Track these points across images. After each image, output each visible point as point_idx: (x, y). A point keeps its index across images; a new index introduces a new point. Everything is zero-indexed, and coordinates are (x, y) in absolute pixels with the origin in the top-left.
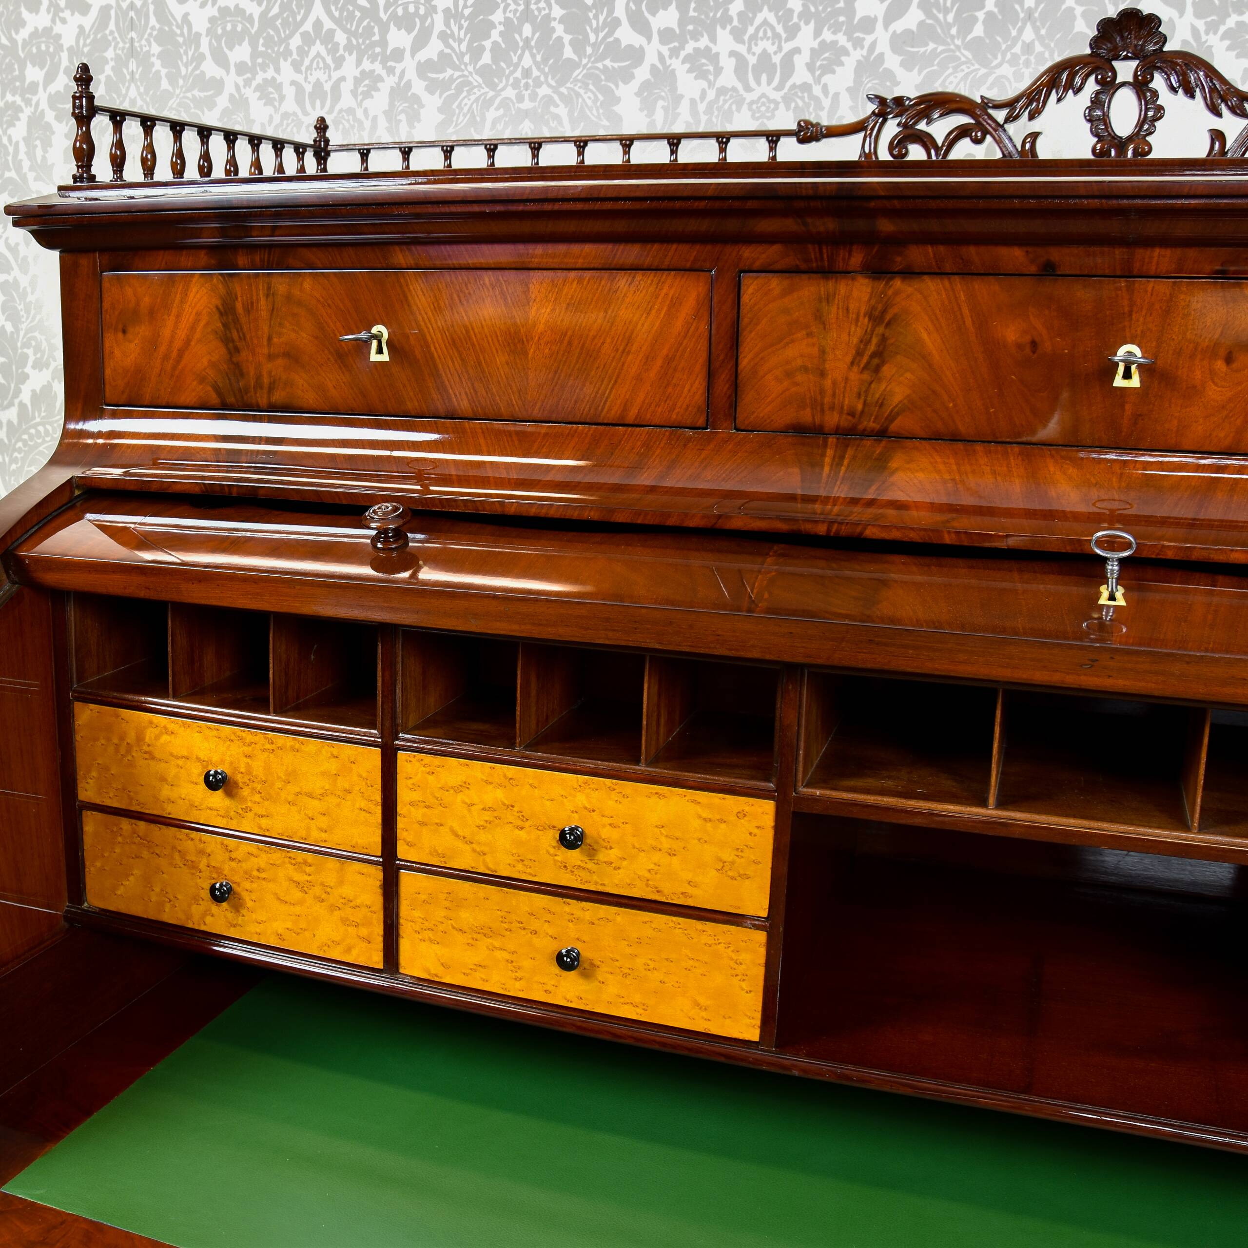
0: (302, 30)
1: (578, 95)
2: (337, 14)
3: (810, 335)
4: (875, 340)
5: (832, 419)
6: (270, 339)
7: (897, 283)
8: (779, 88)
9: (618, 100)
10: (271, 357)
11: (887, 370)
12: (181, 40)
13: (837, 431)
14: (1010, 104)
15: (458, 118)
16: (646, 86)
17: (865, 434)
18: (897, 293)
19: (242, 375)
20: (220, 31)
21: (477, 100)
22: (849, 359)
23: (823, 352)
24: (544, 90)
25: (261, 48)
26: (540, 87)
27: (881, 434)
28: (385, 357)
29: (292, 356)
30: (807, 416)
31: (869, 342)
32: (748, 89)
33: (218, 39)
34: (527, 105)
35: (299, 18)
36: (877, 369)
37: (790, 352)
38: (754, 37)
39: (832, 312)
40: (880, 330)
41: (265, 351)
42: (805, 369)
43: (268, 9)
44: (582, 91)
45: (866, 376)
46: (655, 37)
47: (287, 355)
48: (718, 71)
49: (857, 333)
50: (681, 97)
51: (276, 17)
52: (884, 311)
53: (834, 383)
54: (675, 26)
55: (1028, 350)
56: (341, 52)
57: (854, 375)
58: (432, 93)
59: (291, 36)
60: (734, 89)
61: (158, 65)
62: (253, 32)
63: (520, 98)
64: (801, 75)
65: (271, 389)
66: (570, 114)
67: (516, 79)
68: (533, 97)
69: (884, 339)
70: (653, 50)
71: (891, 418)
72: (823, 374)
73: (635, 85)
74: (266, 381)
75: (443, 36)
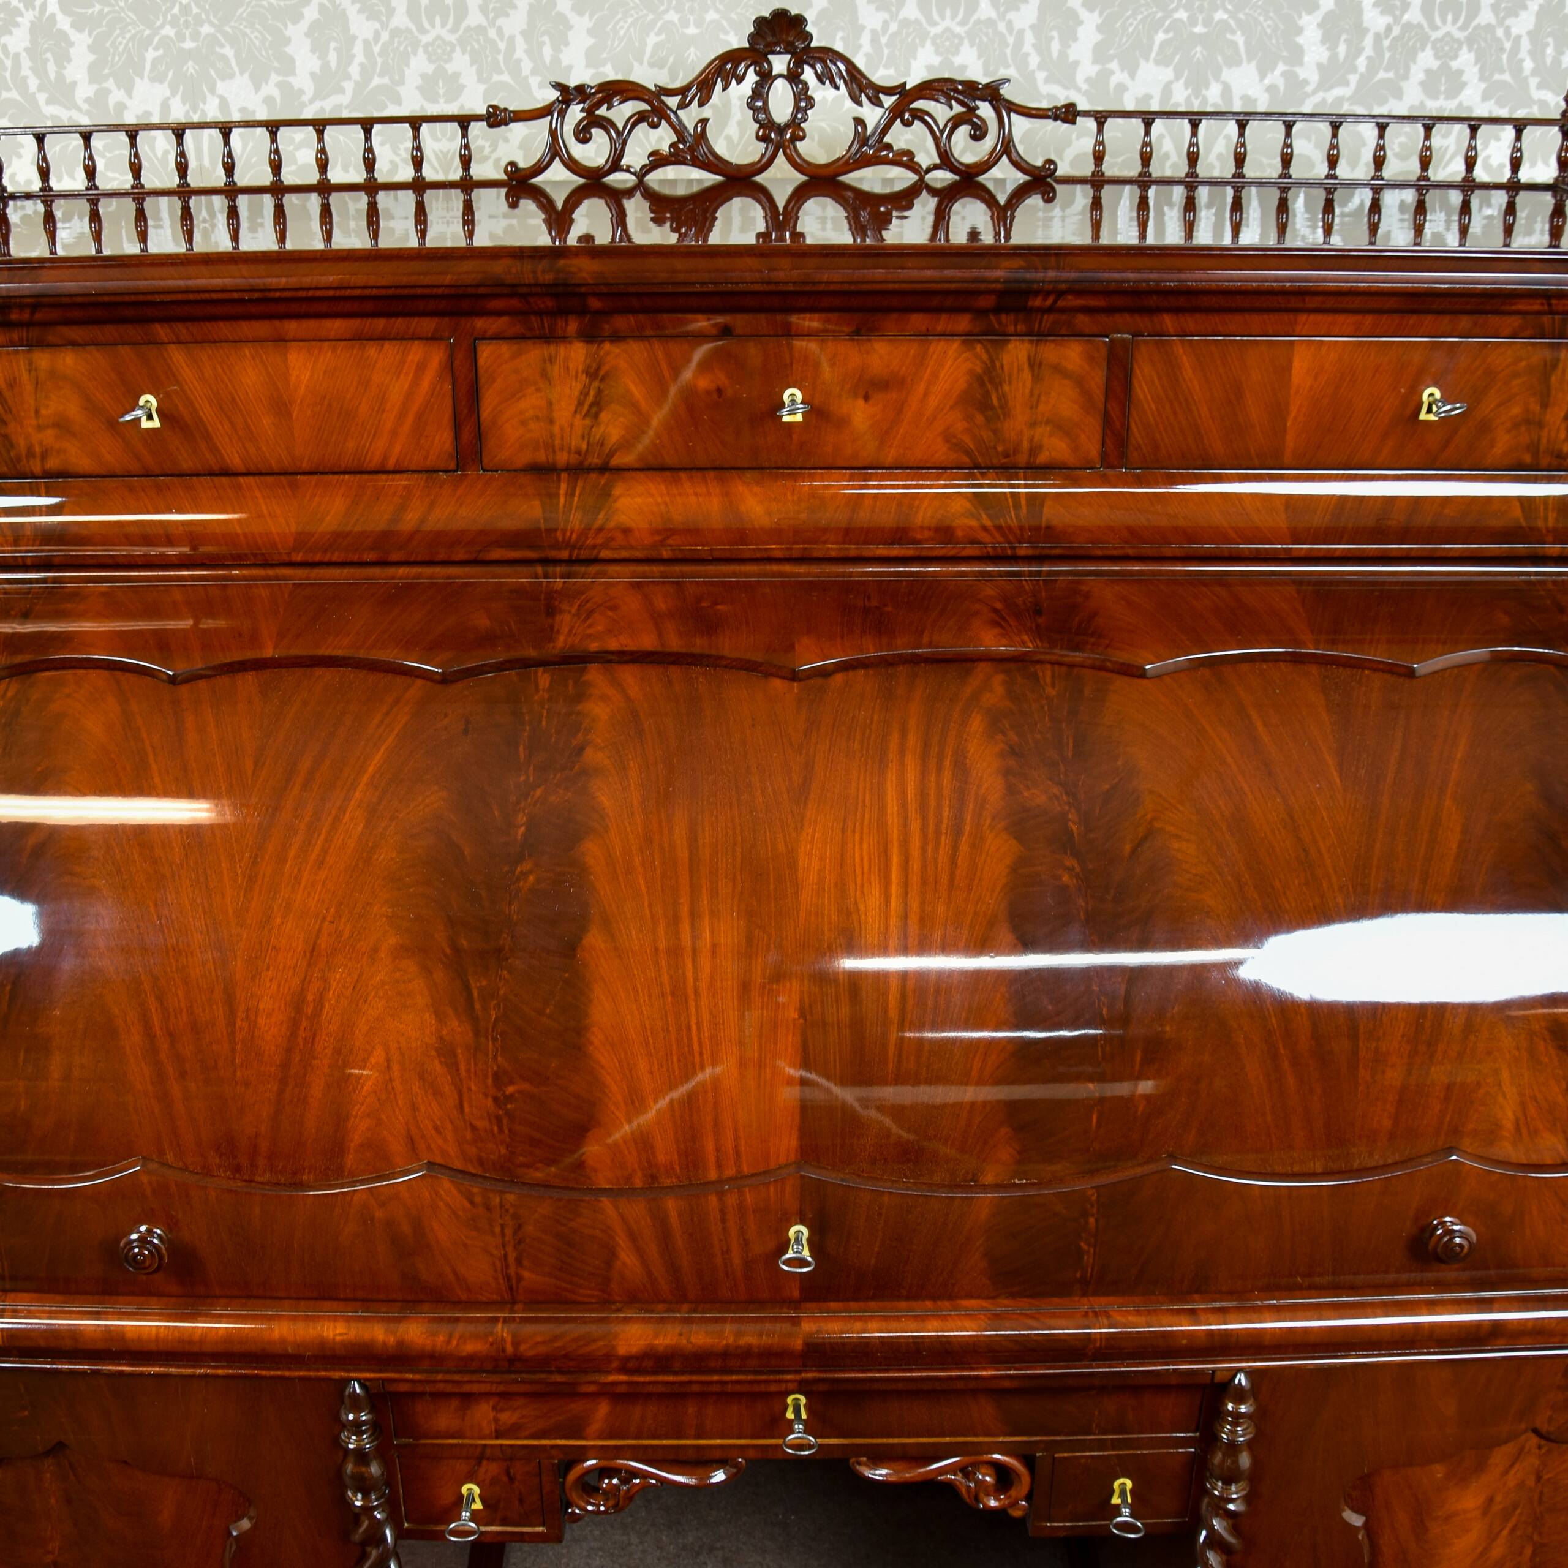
1: (245, 35)
3: (538, 390)
4: (592, 393)
5: (562, 458)
6: (37, 411)
8: (453, 31)
9: (288, 41)
10: (40, 428)
11: (604, 416)
13: (568, 469)
14: (683, 91)
15: (113, 58)
16: (314, 26)
17: (590, 470)
18: (607, 354)
19: (12, 445)
21: (132, 38)
22: (572, 408)
23: (550, 404)
24: (206, 29)
26: (202, 26)
27: (604, 469)
28: (156, 423)
29: (62, 425)
30: (541, 457)
31: (587, 394)
34: (189, 45)
36: (596, 416)
37: (523, 404)
39: (555, 370)
40: (596, 384)
41: (34, 422)
42: (537, 418)
44: (248, 31)
45: (588, 422)
47: (56, 425)
49: (577, 387)
50: (355, 38)
52: (598, 369)
53: (562, 429)
55: (715, 396)
57: (580, 423)
58: (80, 30)
60: (408, 30)
63: (181, 38)
65: (44, 455)
66: (237, 55)
67: (173, 16)
68: (195, 36)
69: (599, 391)
71: (611, 454)
72: (551, 422)
73: (304, 25)
74: (37, 449)
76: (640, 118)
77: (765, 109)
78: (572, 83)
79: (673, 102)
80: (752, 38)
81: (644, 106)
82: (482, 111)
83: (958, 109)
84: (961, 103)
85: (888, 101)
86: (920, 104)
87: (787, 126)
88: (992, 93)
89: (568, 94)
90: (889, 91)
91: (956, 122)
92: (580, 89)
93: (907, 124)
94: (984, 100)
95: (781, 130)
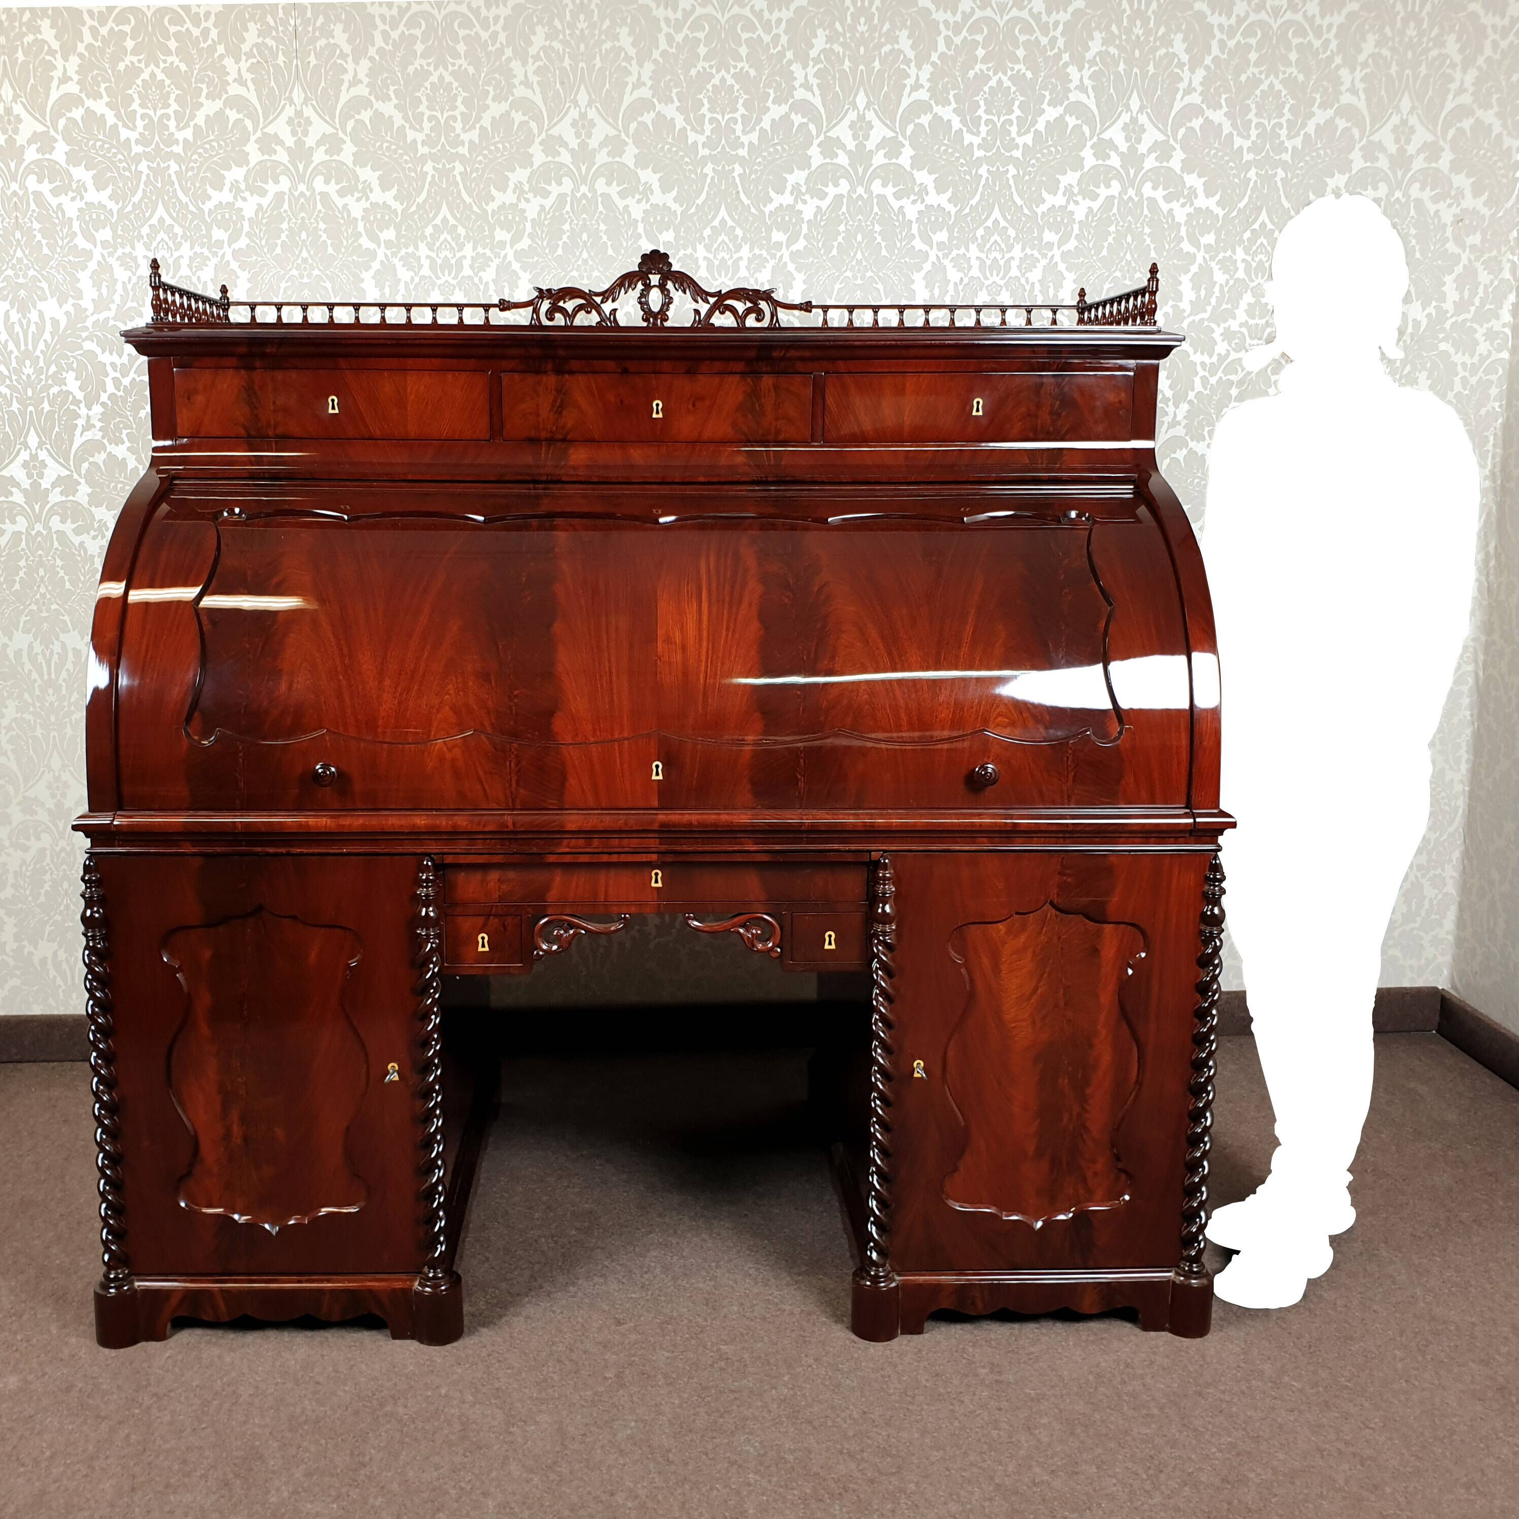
0: (150, 223)
2: (175, 215)
7: (567, 376)
12: (57, 221)
20: (87, 218)
25: (120, 232)
32: (439, 278)
33: (87, 223)
35: (147, 215)
38: (439, 248)
43: (123, 207)
46: (383, 245)
48: (421, 266)
51: (130, 213)
54: (393, 239)
56: (179, 239)
59: (142, 226)
61: (39, 237)
62: (113, 221)
64: (467, 271)
70: (381, 253)
75: (248, 235)
76: (580, 308)
77: (647, 303)
78: (544, 288)
79: (598, 299)
80: (640, 265)
81: (583, 301)
82: (497, 302)
83: (749, 305)
84: (751, 302)
85: (712, 300)
86: (728, 302)
87: (659, 313)
88: (767, 296)
89: (543, 294)
90: (712, 295)
91: (748, 311)
92: (549, 290)
93: (722, 313)
94: (762, 299)
95: (655, 315)
